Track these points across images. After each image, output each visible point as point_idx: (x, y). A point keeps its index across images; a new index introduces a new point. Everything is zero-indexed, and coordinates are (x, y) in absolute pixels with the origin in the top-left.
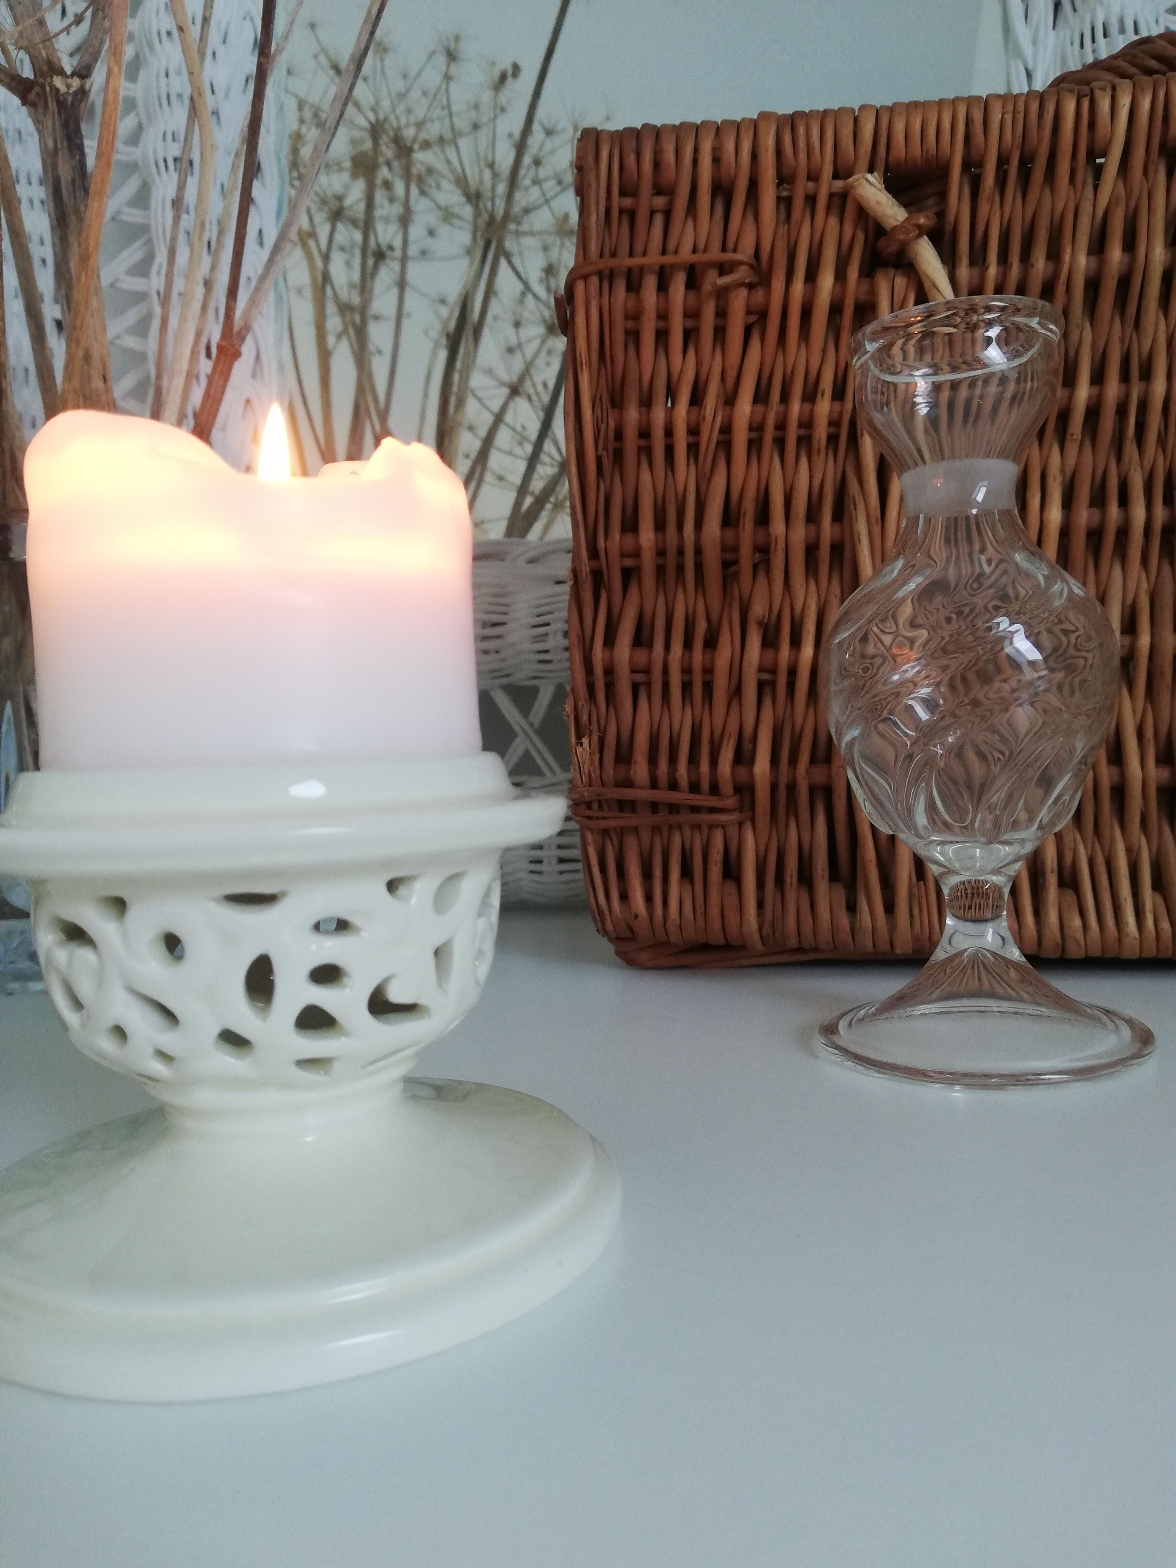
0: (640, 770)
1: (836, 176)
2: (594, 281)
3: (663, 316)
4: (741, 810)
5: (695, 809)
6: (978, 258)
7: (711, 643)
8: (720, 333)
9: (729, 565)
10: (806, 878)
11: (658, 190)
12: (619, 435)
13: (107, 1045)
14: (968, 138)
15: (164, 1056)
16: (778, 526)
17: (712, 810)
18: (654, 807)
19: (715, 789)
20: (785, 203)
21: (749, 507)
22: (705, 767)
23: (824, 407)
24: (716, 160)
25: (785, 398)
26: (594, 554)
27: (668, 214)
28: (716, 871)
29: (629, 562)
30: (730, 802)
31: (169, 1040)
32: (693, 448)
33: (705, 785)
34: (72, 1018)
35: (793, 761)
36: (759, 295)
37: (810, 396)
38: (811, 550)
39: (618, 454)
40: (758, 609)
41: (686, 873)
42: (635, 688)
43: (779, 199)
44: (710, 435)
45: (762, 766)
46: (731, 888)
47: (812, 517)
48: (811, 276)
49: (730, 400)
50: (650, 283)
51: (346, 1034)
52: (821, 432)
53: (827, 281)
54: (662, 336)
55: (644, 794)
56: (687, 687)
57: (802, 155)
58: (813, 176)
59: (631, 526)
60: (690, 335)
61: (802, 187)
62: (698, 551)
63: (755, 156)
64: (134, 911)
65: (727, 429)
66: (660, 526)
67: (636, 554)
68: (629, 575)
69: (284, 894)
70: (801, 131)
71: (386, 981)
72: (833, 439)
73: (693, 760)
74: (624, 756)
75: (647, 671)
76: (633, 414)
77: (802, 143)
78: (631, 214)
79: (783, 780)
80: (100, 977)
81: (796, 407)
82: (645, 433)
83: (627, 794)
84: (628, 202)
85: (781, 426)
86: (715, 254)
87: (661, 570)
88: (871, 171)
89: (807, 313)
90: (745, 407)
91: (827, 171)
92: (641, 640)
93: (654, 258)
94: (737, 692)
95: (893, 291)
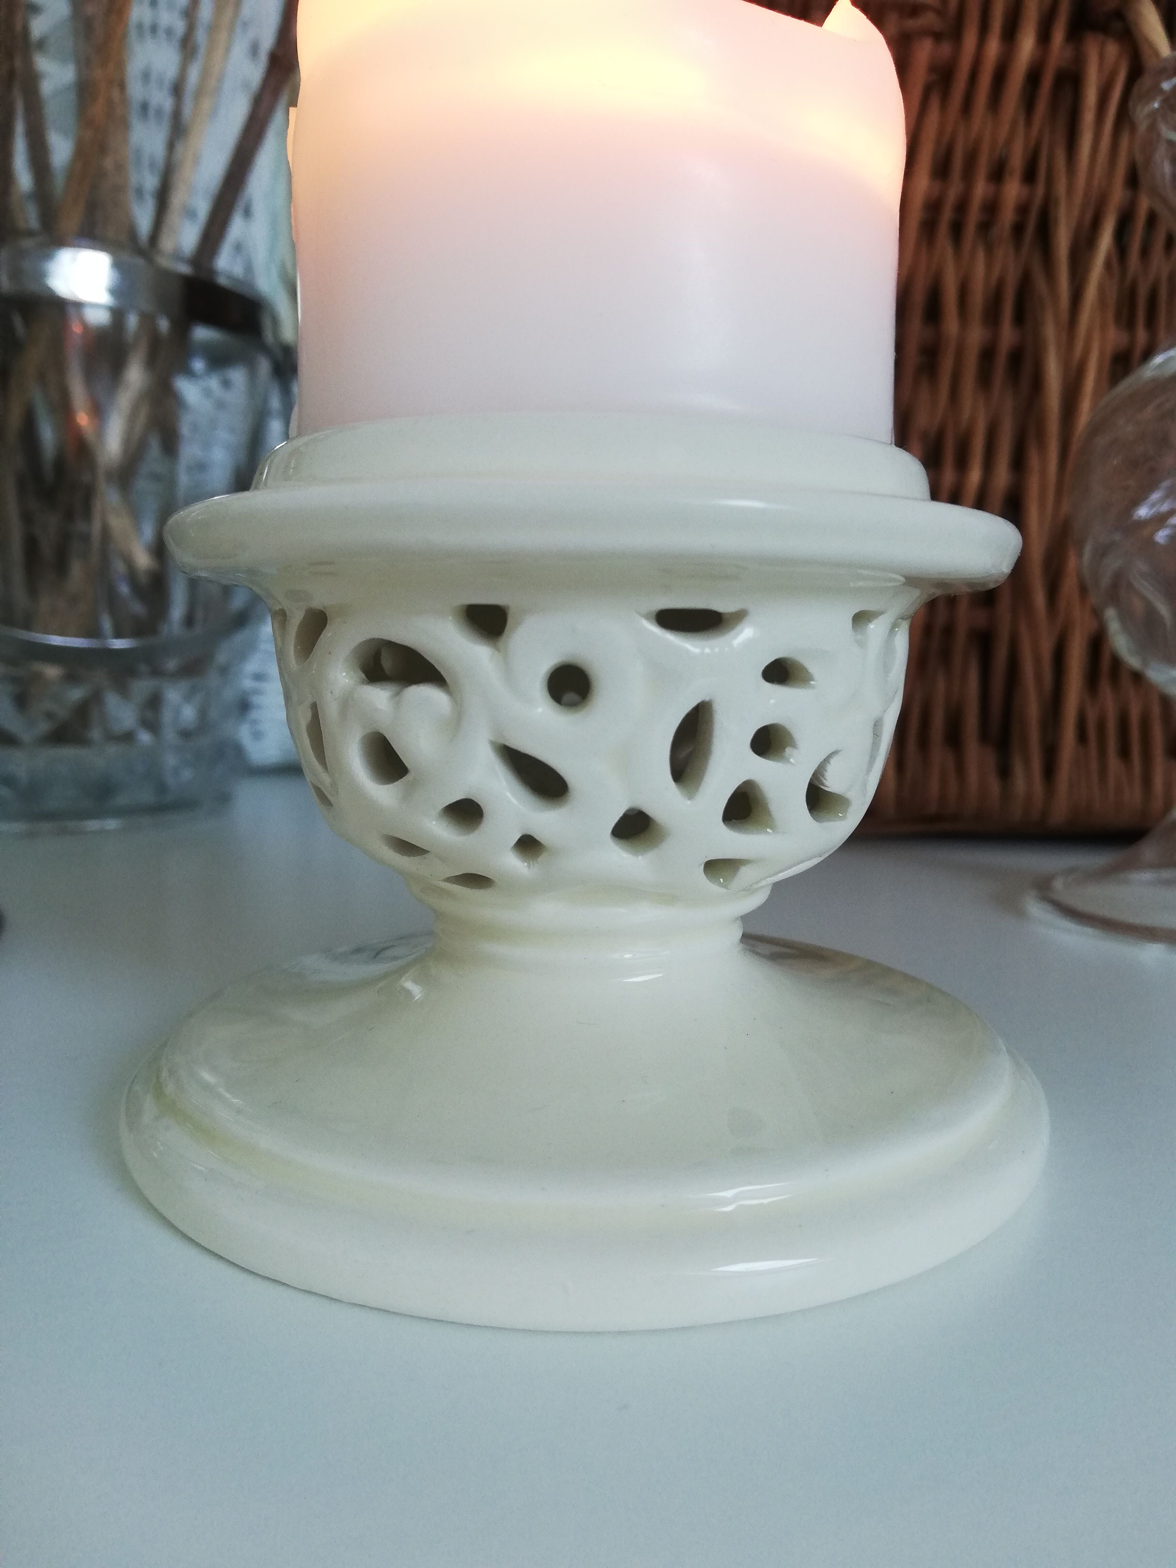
23: (1013, 190)
31: (547, 820)
34: (378, 793)
36: (947, 49)
38: (988, 354)
47: (992, 315)
48: (1010, 34)
51: (773, 827)
52: (1006, 218)
53: (1027, 44)
71: (829, 758)
72: (1018, 229)
80: (455, 725)
81: (981, 189)
95: (1102, 57)
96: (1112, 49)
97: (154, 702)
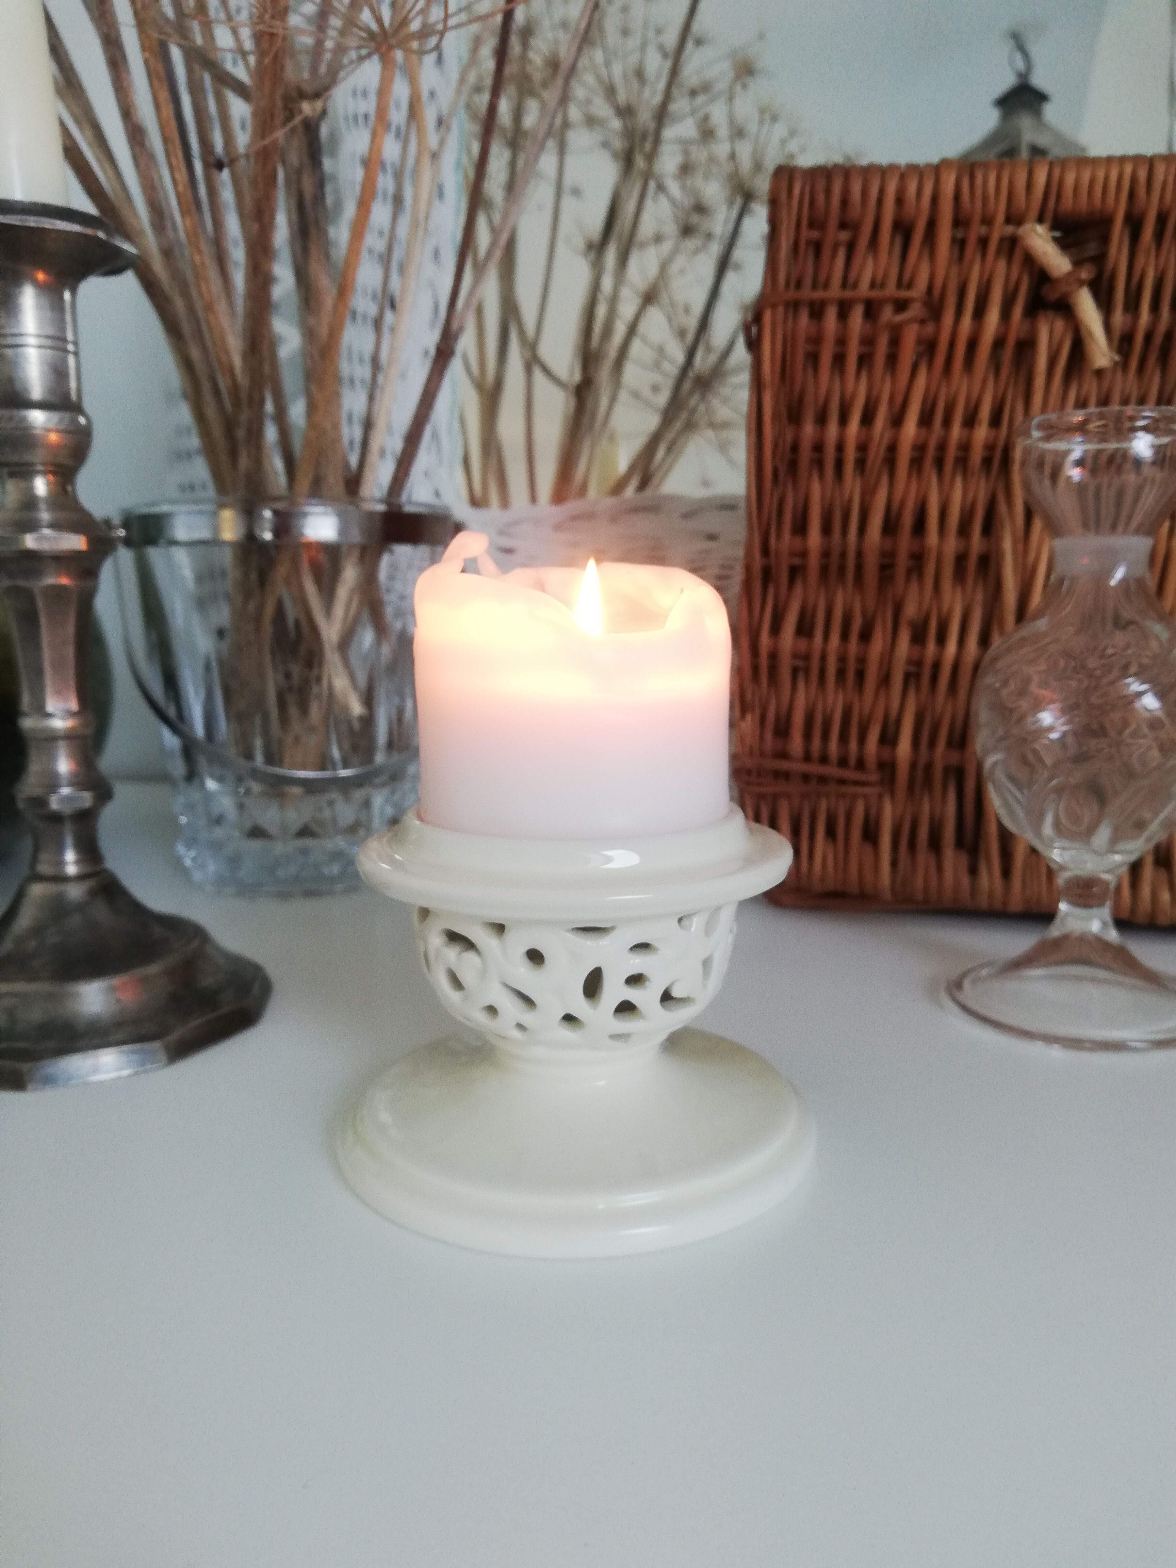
0: (796, 744)
1: (1008, 220)
2: (781, 309)
3: (842, 341)
4: (881, 783)
5: (842, 782)
6: (1132, 305)
7: (866, 636)
8: (892, 359)
9: (886, 568)
10: (935, 844)
11: (843, 225)
12: (795, 448)
13: (482, 1018)
14: (1132, 195)
15: (520, 1026)
16: (932, 537)
17: (856, 783)
18: (806, 778)
19: (861, 764)
20: (960, 244)
21: (908, 520)
22: (853, 745)
23: (982, 433)
24: (900, 201)
25: (947, 422)
26: (765, 551)
27: (851, 248)
28: (856, 833)
29: (796, 561)
30: (874, 777)
31: (527, 1017)
32: (861, 463)
33: (853, 761)
34: (453, 996)
35: (932, 743)
36: (930, 328)
37: (970, 421)
38: (961, 559)
39: (793, 465)
40: (910, 610)
41: (831, 833)
42: (795, 671)
43: (954, 240)
44: (876, 453)
45: (904, 747)
46: (868, 849)
47: (964, 530)
48: (980, 312)
49: (897, 421)
50: (831, 315)
51: (644, 1018)
52: (977, 455)
53: (993, 317)
54: (839, 360)
55: (798, 767)
56: (841, 673)
57: (979, 204)
58: (987, 221)
59: (801, 528)
60: (865, 360)
61: (977, 230)
62: (860, 554)
63: (935, 200)
64: (510, 935)
65: (892, 449)
66: (826, 529)
67: (804, 554)
68: (795, 572)
69: (613, 928)
70: (979, 180)
71: (672, 984)
72: (987, 462)
73: (844, 738)
74: (782, 731)
75: (807, 657)
76: (809, 429)
77: (979, 192)
78: (817, 247)
79: (922, 761)
80: (483, 973)
81: (956, 431)
82: (818, 447)
83: (784, 765)
84: (815, 234)
85: (942, 447)
86: (891, 290)
87: (824, 570)
88: (1040, 220)
89: (973, 344)
90: (910, 428)
91: (1000, 217)
92: (804, 629)
93: (835, 291)
94: (885, 680)
95: (1051, 332)
96: (1060, 324)
97: (367, 804)
